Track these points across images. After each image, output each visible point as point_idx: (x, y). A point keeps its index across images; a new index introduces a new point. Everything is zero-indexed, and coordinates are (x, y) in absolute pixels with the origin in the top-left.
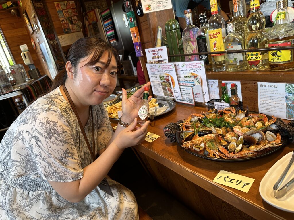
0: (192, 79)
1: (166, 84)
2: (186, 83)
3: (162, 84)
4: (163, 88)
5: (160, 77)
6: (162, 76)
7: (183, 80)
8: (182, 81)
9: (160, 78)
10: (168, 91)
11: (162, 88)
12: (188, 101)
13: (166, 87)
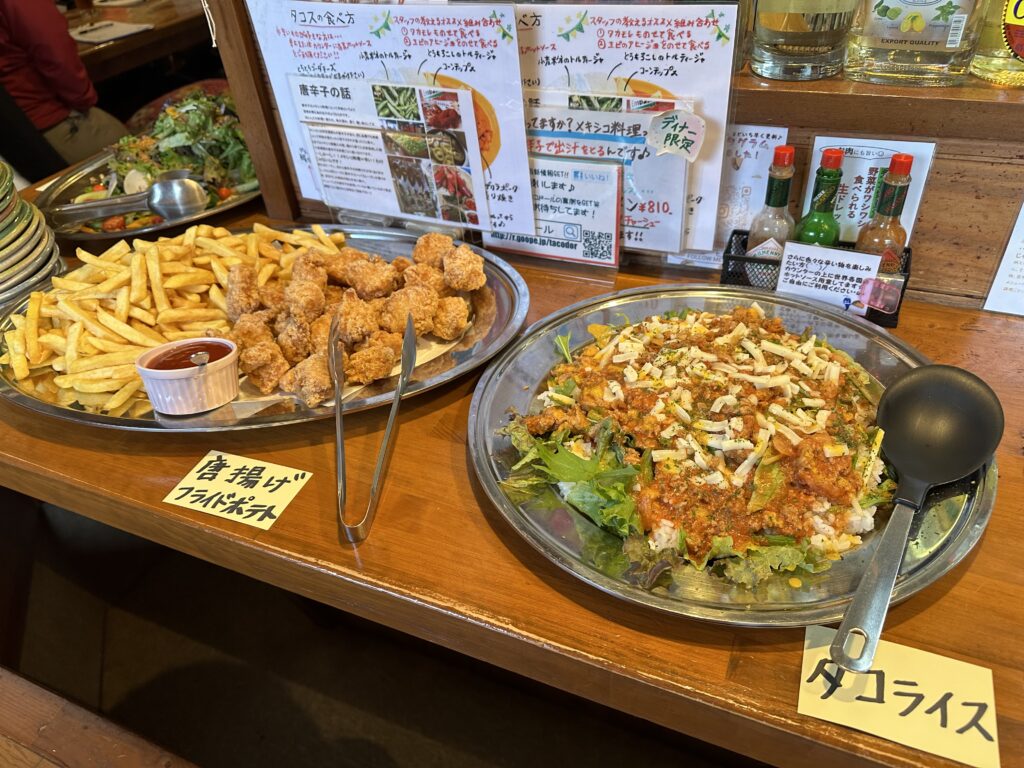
0: (626, 119)
1: (429, 141)
2: (581, 143)
3: (387, 141)
4: (393, 167)
5: (382, 95)
6: (400, 91)
7: (561, 124)
8: (548, 128)
9: (379, 98)
10: (439, 185)
11: (386, 168)
12: (573, 247)
13: (425, 162)
